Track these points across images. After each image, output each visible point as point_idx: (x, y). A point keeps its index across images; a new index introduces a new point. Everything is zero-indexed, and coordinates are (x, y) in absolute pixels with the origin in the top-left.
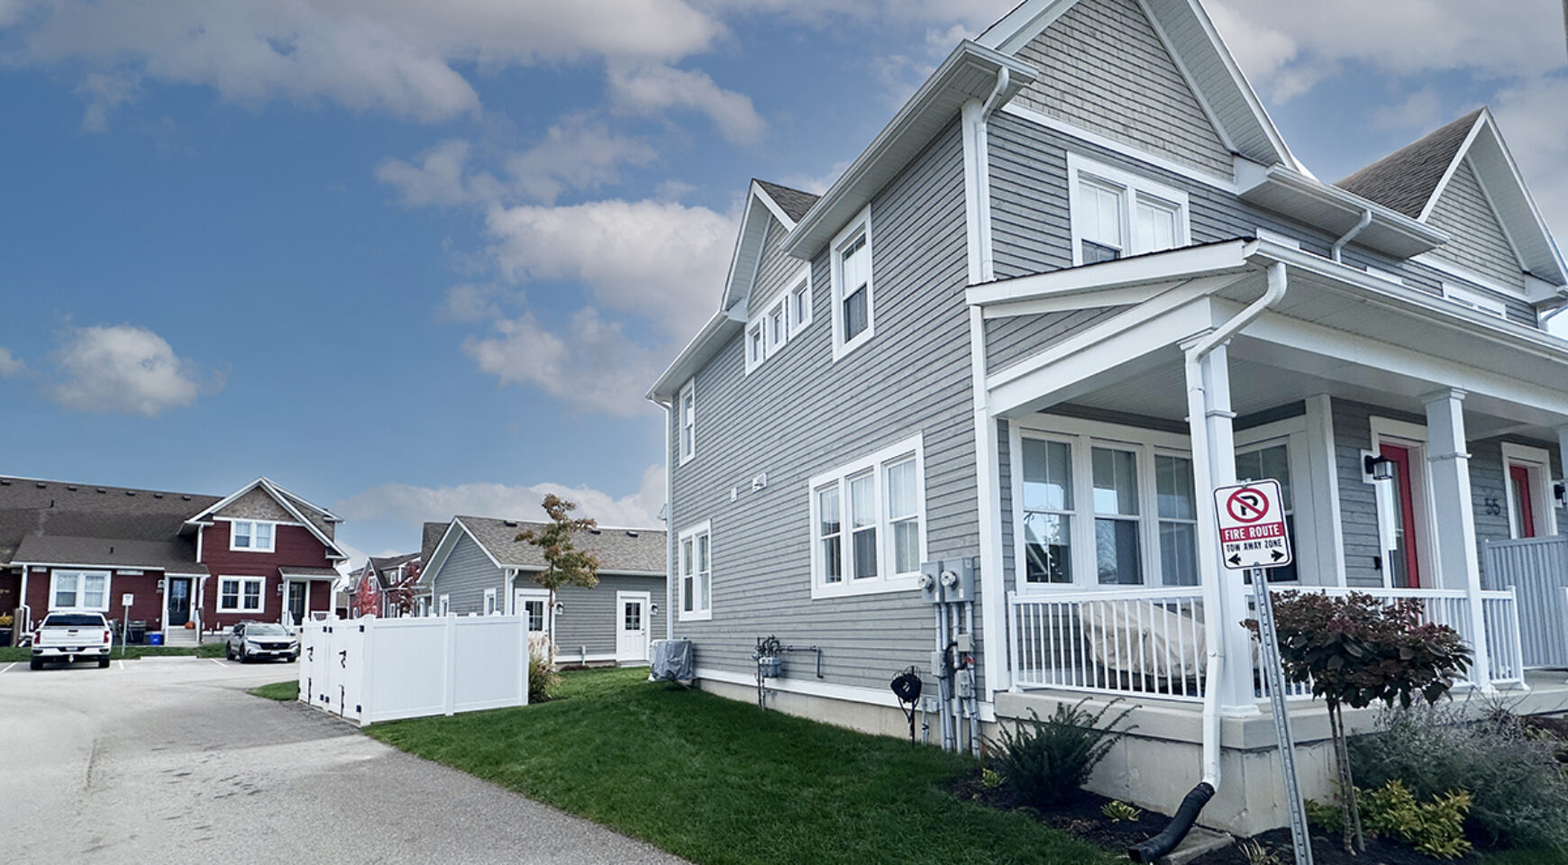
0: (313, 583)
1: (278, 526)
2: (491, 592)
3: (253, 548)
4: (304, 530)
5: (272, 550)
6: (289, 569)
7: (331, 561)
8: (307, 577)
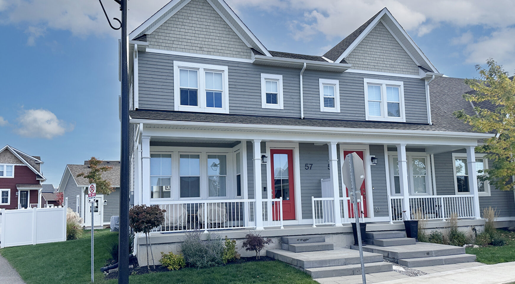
0: (31, 191)
1: (15, 166)
2: (78, 196)
3: (5, 176)
4: (26, 167)
5: (13, 177)
6: (20, 185)
7: (39, 181)
8: (28, 188)
